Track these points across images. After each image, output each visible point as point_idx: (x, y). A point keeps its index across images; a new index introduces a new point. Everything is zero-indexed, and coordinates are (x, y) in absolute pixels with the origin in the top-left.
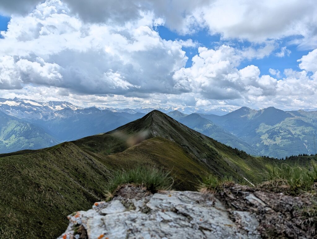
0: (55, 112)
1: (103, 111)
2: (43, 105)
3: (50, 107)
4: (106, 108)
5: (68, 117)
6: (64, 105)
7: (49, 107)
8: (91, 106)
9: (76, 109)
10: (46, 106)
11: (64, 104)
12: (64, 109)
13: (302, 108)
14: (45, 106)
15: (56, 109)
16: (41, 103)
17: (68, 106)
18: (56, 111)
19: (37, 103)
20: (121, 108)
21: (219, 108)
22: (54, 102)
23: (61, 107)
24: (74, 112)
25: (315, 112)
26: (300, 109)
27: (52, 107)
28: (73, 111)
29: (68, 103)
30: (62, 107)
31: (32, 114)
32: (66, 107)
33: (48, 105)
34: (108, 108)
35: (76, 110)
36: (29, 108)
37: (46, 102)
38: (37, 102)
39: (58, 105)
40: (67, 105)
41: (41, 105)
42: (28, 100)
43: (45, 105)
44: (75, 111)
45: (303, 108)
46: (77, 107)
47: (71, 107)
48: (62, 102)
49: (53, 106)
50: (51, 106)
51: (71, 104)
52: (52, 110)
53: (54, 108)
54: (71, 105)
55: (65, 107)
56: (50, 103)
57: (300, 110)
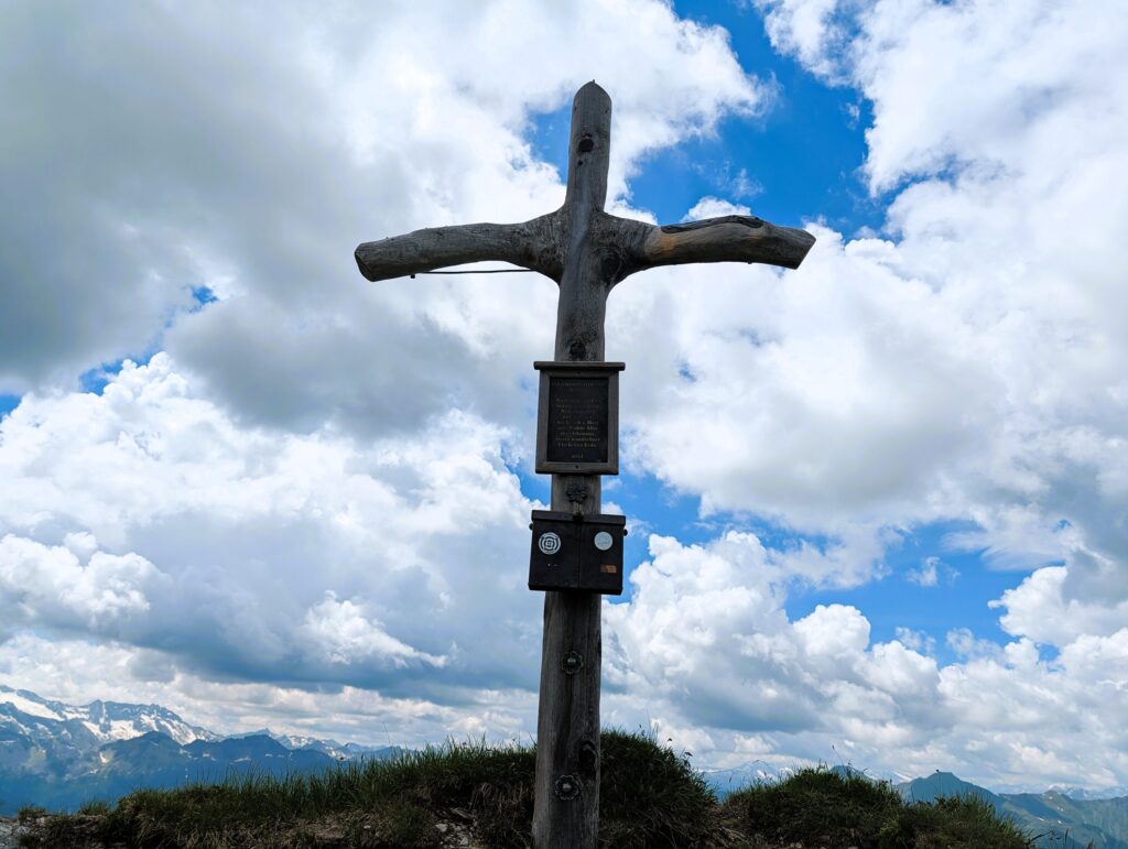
0: (103, 748)
1: (298, 751)
2: (65, 717)
3: (89, 725)
4: (309, 739)
5: (152, 771)
6: (146, 719)
7: (86, 723)
8: (254, 730)
9: (192, 738)
10: (77, 719)
11: (149, 715)
12: (140, 738)
13: (1058, 785)
14: (73, 720)
15: (113, 733)
16: (57, 707)
17: (163, 723)
18: (108, 745)
19: (43, 707)
20: (370, 745)
21: (745, 765)
22: (111, 705)
23: (135, 727)
24: (181, 752)
25: (1109, 804)
26: (1051, 787)
27: (98, 727)
28: (177, 746)
29: (164, 713)
30: (138, 726)
31: (10, 751)
32: (156, 730)
33: (83, 716)
34: (318, 743)
35: (190, 741)
36: (6, 723)
37: (77, 704)
38: (42, 701)
39: (125, 717)
40: (157, 722)
41: (56, 716)
42: (11, 690)
43: (70, 717)
44: (187, 747)
45: (1062, 786)
46: (197, 730)
47: (173, 731)
48: (142, 706)
49: (102, 721)
50: (96, 721)
51: (175, 717)
52: (93, 739)
53: (102, 731)
54: (175, 723)
55: (149, 727)
56: (95, 708)
57: (1051, 793)
